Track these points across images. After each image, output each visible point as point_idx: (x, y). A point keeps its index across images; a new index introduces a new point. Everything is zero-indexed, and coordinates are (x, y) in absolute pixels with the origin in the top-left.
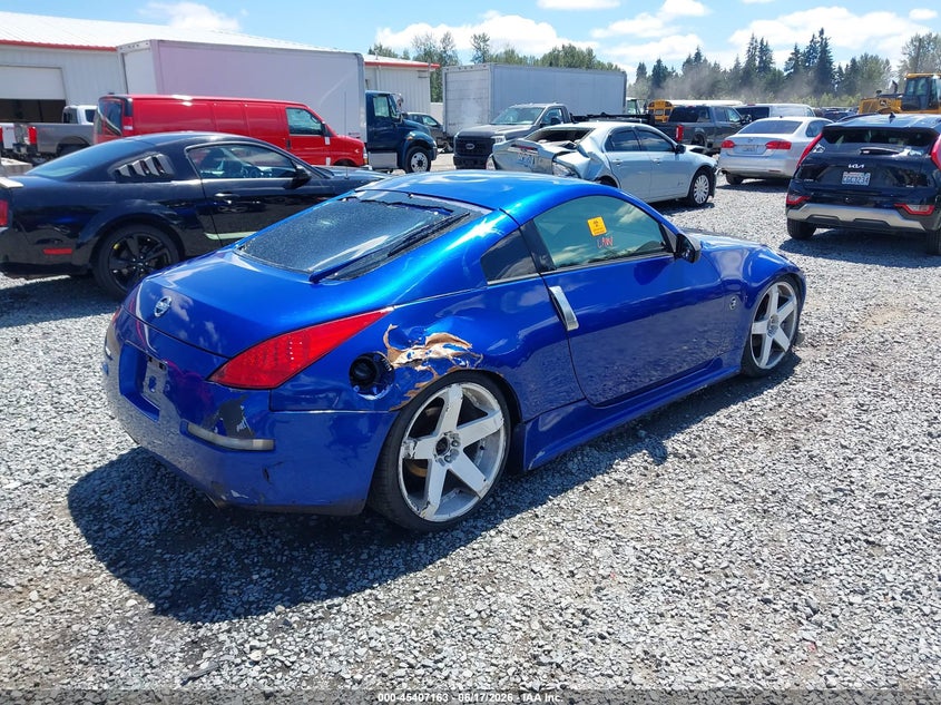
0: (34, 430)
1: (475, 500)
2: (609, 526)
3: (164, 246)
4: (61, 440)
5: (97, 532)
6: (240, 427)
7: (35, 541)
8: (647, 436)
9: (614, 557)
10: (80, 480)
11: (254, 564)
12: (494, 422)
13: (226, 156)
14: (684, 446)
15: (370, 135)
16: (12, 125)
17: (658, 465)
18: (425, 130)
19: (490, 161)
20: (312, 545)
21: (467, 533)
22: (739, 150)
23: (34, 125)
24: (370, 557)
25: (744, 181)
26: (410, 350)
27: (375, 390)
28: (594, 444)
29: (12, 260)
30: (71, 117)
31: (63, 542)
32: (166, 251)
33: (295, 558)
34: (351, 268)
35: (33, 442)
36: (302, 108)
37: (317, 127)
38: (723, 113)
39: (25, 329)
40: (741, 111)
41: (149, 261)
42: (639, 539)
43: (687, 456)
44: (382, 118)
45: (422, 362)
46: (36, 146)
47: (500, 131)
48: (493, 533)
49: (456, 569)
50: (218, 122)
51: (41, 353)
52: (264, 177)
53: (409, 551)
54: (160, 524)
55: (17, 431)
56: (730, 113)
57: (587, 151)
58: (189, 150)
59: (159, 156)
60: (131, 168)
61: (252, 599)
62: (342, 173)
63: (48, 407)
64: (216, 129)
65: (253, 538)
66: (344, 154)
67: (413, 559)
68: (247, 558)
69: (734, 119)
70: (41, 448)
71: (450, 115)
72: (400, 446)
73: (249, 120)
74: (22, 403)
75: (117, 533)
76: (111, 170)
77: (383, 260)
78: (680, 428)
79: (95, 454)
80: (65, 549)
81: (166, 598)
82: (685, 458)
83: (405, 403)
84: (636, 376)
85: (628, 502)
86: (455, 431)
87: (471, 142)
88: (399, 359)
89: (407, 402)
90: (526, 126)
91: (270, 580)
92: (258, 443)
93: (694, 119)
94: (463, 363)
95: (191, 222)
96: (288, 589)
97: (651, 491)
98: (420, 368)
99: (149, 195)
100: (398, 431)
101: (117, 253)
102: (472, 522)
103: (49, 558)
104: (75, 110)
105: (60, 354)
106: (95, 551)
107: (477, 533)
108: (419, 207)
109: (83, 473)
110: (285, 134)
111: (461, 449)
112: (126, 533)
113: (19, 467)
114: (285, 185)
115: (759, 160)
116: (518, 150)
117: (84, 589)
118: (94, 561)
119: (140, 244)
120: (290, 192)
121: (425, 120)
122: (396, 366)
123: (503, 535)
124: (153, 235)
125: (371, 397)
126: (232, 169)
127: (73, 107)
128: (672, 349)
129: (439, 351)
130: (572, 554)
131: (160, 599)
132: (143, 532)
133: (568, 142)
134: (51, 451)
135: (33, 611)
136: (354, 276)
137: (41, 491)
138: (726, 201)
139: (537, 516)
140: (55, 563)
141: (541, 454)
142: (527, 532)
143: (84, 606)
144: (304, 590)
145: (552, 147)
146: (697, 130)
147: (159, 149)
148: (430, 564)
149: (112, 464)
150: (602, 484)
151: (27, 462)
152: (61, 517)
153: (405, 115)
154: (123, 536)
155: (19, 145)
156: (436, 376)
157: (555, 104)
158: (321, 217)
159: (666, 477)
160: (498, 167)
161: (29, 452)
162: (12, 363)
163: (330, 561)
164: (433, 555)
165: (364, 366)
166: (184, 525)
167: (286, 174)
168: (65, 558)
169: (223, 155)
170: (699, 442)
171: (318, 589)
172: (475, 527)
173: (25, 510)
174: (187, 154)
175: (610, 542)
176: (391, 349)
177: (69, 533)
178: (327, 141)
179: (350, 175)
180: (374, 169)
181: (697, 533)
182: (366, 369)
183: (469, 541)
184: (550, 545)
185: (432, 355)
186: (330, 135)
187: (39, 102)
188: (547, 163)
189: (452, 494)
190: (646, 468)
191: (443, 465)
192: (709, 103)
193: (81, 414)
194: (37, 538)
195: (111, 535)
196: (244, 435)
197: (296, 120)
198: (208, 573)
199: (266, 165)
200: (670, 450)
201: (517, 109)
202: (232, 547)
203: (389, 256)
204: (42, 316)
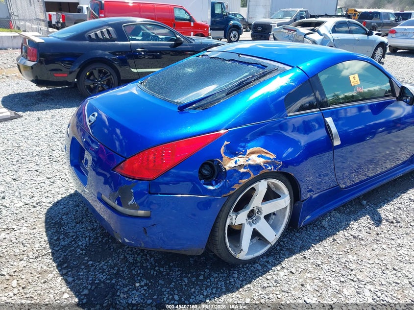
0: (37, 171)
1: (269, 246)
2: (352, 270)
3: (111, 74)
4: (49, 178)
5: (56, 240)
6: (130, 203)
7: (23, 244)
8: (367, 204)
9: (357, 296)
10: (53, 205)
11: (138, 275)
12: (284, 202)
13: (143, 30)
14: (391, 214)
15: (212, 22)
16: (55, 13)
17: (377, 226)
18: (238, 20)
19: (272, 36)
20: (171, 264)
21: (263, 266)
22: (398, 35)
23: (64, 13)
24: (206, 278)
25: (399, 51)
26: (236, 158)
27: (214, 183)
28: (337, 210)
29: (39, 78)
30: (80, 10)
31: (37, 245)
32: (112, 77)
33: (161, 273)
34: (203, 102)
35: (35, 178)
36: (181, 8)
37: (188, 17)
38: (387, 15)
39: (44, 112)
40: (396, 15)
41: (103, 81)
42: (372, 283)
43: (394, 221)
44: (218, 14)
45: (245, 167)
46: (65, 23)
47: (274, 22)
48: (279, 268)
49: (257, 294)
50: (142, 14)
51: (48, 126)
52: (161, 41)
53: (228, 276)
54: (90, 240)
55: (28, 171)
56: (390, 15)
57: (322, 33)
58: (124, 26)
59: (110, 29)
60: (96, 34)
61: (134, 302)
62: (198, 40)
63: (46, 158)
64: (141, 17)
65: (139, 254)
66: (200, 31)
67: (230, 282)
68: (134, 269)
69: (393, 19)
70: (38, 182)
71: (250, 13)
72: (227, 217)
73: (157, 13)
74: (34, 154)
75: (66, 242)
76: (86, 35)
77: (223, 97)
78: (387, 201)
79: (63, 189)
80: (37, 251)
81: (85, 295)
82: (392, 222)
83: (231, 192)
84: (360, 169)
85: (362, 253)
86: (260, 206)
87: (260, 26)
88: (229, 164)
89: (234, 191)
90: (288, 19)
91: (145, 288)
92: (141, 212)
93: (371, 19)
94: (270, 168)
95: (124, 62)
96: (155, 297)
97: (375, 246)
98: (242, 170)
99: (104, 48)
100: (226, 209)
101: (88, 77)
102: (265, 259)
103: (28, 256)
104: (82, 7)
105: (57, 128)
106: (53, 254)
107: (269, 267)
108: (245, 63)
109: (56, 200)
110: (173, 20)
111: (262, 217)
112: (71, 242)
113: (25, 193)
114: (171, 45)
115: (408, 40)
116: (287, 31)
117: (42, 281)
118: (51, 261)
119: (99, 73)
120: (172, 49)
121: (238, 16)
122: (227, 169)
123: (285, 271)
124: (105, 68)
125: (211, 188)
126: (146, 37)
127: (81, 6)
128: (380, 153)
129: (255, 160)
130: (330, 291)
131: (82, 295)
132: (80, 243)
133: (312, 28)
134: (43, 184)
135: (11, 295)
136: (205, 108)
137: (33, 209)
138: (390, 61)
139: (305, 258)
140: (31, 260)
141: (308, 217)
142: (300, 270)
143: (40, 295)
144: (165, 299)
145: (305, 30)
146: (372, 24)
147: (110, 25)
148: (241, 287)
149: (71, 195)
150: (344, 237)
151: (30, 190)
152: (39, 228)
153: (229, 13)
154: (69, 245)
155: (58, 22)
156: (252, 176)
157: (302, 9)
158: (187, 66)
159: (383, 236)
160: (275, 39)
161: (32, 184)
162: (34, 131)
163: (181, 278)
164: (242, 281)
165: (207, 167)
166: (102, 241)
167: (171, 40)
168: (36, 258)
169: (141, 29)
170: (400, 211)
171: (173, 299)
172: (268, 262)
173: (22, 221)
174: (123, 28)
175: (353, 284)
176: (225, 158)
177: (41, 240)
178: (192, 24)
179: (202, 41)
180: (213, 38)
181: (410, 283)
182: (209, 169)
183: (264, 272)
184: (315, 281)
185: (250, 162)
186: (194, 21)
187: (69, 3)
188: (301, 38)
189: (255, 240)
190: (370, 228)
191: (251, 226)
192: (380, 11)
193: (62, 163)
194: (24, 242)
195: (63, 243)
196: (133, 207)
197: (178, 14)
198: (111, 279)
199: (162, 35)
200: (383, 216)
201: (284, 11)
202: (127, 261)
203: (226, 95)
204: (53, 106)
